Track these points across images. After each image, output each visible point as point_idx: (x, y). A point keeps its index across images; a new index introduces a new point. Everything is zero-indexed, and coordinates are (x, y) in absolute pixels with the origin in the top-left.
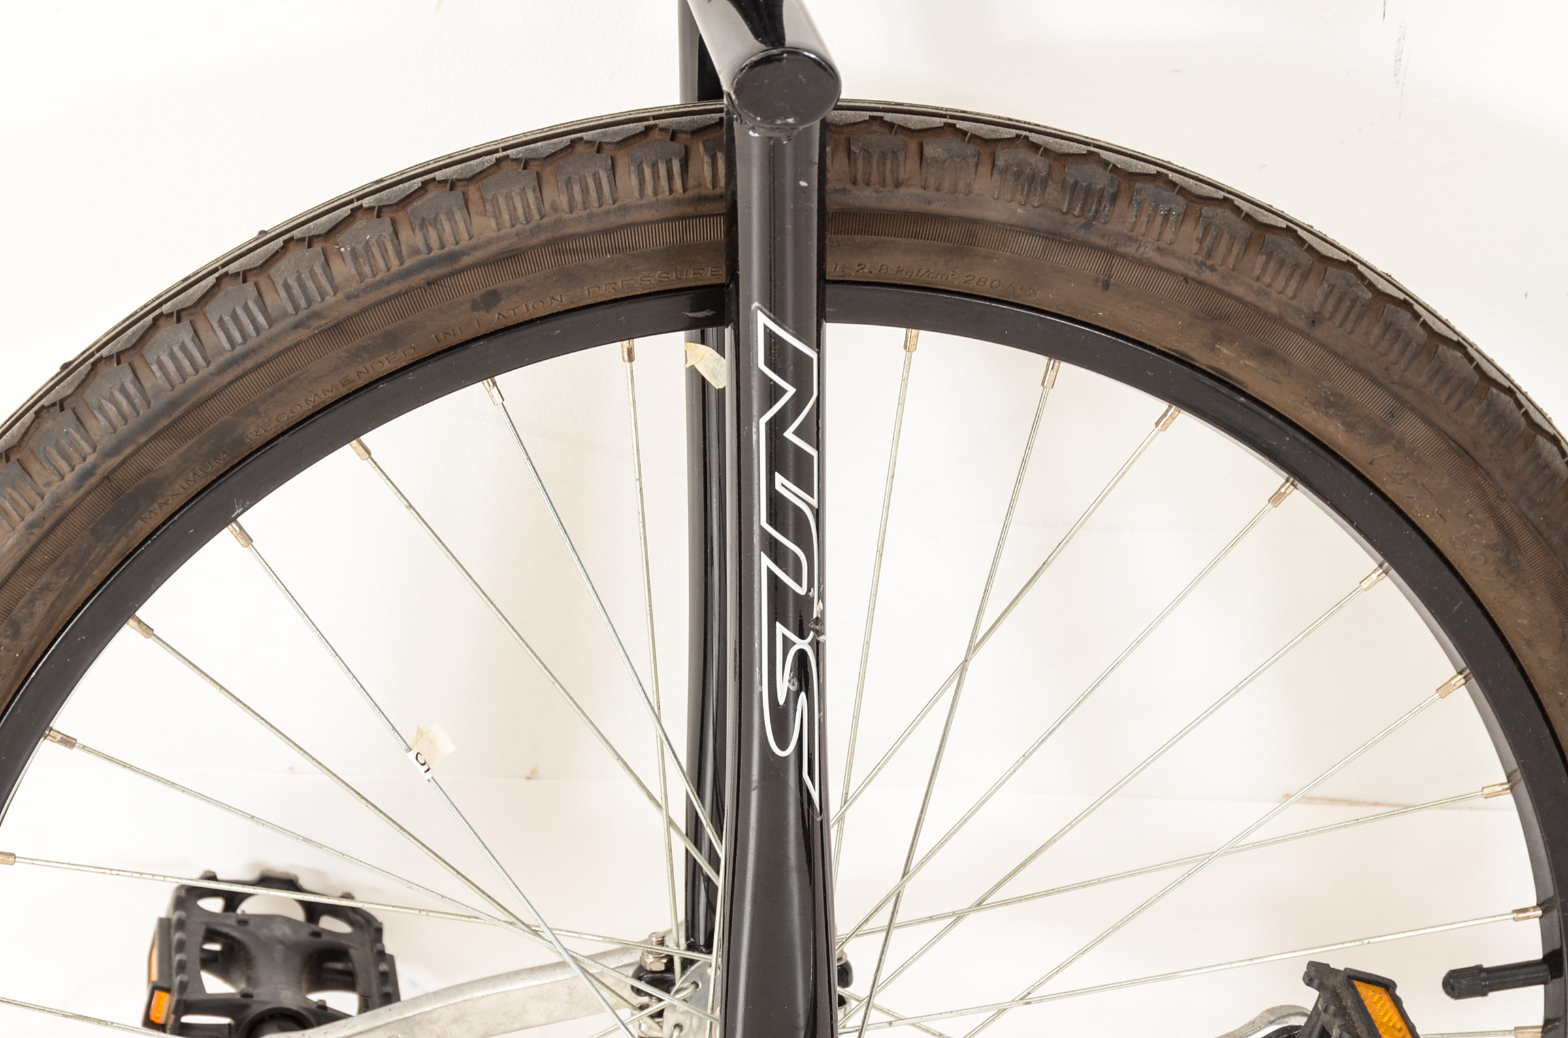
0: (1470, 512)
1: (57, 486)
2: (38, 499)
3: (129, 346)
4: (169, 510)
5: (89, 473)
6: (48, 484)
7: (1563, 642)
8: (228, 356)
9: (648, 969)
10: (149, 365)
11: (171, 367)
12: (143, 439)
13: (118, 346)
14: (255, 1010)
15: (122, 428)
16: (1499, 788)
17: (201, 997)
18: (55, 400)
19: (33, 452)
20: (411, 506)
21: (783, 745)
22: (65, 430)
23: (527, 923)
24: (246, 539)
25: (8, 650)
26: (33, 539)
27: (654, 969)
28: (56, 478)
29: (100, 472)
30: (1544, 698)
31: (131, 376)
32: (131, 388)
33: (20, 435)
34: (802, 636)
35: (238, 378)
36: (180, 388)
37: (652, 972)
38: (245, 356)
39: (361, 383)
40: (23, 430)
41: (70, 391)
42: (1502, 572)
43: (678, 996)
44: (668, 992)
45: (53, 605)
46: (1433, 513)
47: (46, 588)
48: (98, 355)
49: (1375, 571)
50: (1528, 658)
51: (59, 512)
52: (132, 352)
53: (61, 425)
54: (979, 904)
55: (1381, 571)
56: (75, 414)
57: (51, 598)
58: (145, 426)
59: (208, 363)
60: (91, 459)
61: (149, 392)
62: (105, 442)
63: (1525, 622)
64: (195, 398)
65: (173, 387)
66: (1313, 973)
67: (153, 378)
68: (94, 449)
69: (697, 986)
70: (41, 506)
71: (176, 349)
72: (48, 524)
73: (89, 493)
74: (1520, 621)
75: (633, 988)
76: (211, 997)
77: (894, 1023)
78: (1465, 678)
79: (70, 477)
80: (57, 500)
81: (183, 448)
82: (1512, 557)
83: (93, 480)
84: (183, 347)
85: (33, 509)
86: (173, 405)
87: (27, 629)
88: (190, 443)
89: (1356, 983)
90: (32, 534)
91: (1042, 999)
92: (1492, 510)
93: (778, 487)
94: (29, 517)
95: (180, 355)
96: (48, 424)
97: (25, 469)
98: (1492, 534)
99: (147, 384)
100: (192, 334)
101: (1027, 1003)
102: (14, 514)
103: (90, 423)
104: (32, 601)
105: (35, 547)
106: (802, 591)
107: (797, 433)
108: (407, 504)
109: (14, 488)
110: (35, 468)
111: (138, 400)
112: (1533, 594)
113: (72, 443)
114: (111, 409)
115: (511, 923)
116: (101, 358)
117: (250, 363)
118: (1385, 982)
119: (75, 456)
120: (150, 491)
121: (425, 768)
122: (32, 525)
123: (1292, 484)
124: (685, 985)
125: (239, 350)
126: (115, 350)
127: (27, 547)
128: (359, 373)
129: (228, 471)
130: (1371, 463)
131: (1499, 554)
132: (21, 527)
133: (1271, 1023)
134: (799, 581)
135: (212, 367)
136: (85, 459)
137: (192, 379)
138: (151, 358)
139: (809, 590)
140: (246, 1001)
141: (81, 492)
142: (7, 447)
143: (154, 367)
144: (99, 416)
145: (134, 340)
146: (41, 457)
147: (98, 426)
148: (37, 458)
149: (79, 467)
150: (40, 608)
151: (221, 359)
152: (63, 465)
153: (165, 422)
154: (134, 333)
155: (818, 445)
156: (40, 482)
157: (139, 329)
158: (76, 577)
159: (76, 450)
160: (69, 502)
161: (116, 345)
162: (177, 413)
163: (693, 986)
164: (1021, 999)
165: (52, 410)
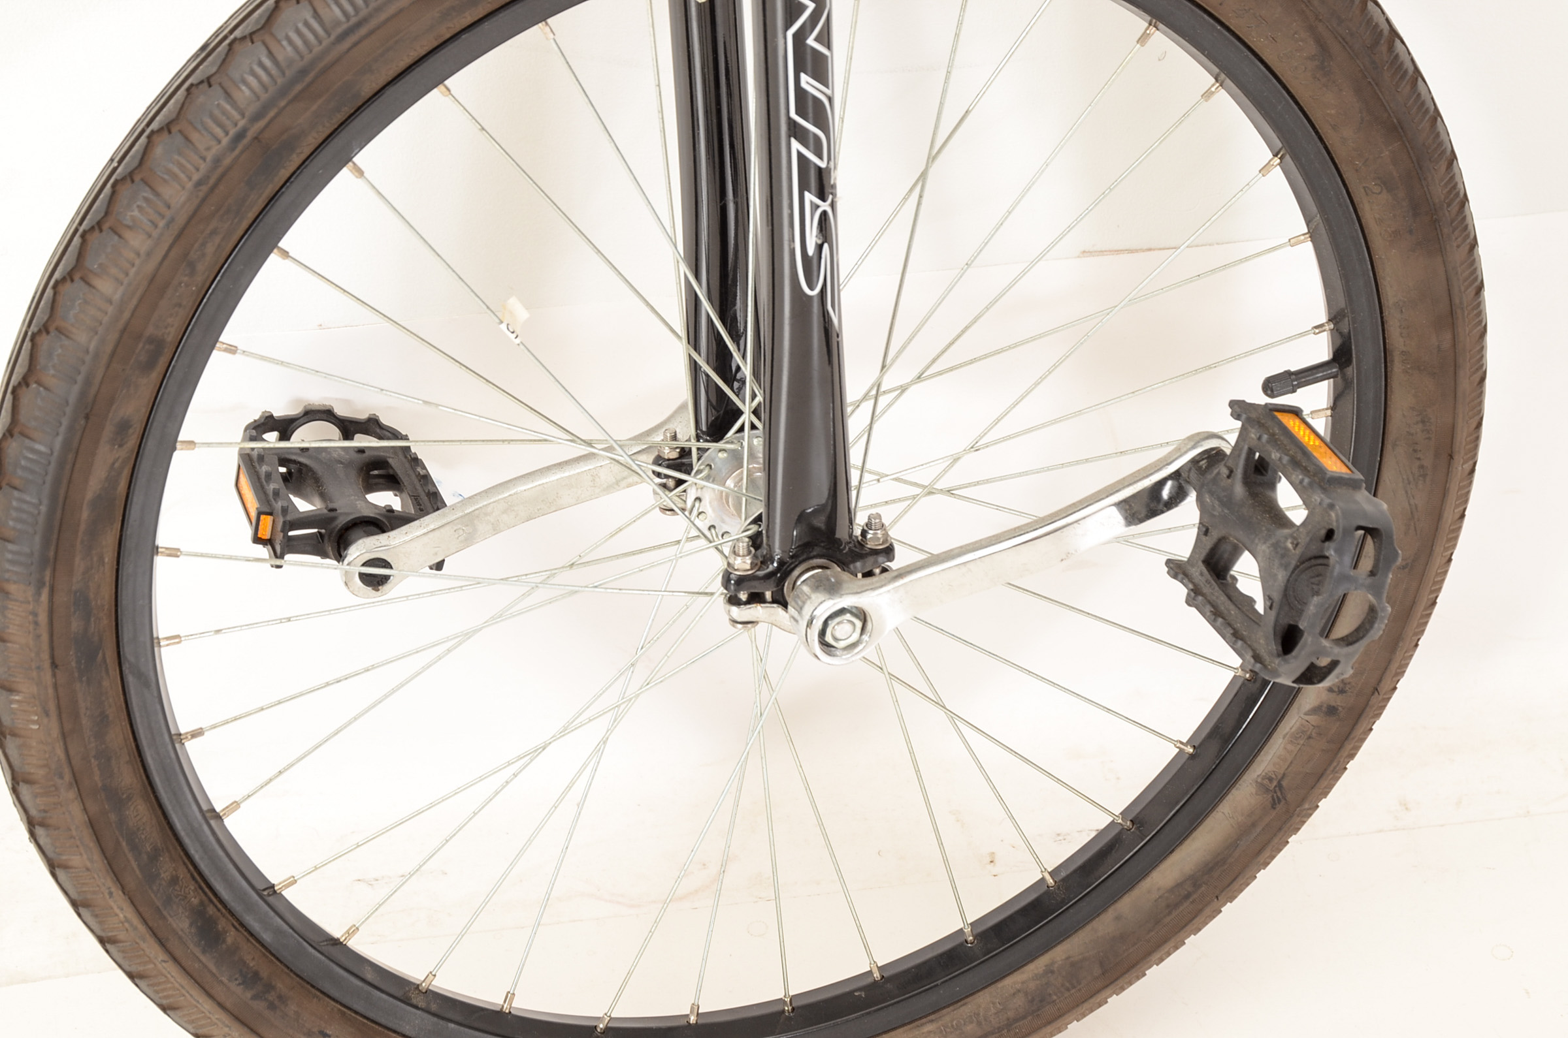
0: (1295, 33)
1: (216, 149)
2: (201, 161)
3: (259, 27)
4: (303, 157)
5: (240, 136)
6: (208, 149)
7: (1361, 123)
8: (345, 26)
9: (666, 457)
10: (279, 42)
11: (298, 42)
12: (282, 103)
13: (249, 28)
14: (342, 521)
15: (264, 97)
16: (1302, 237)
17: (298, 516)
18: (201, 79)
19: (191, 123)
20: (483, 129)
21: (811, 288)
22: (216, 103)
23: (583, 438)
24: (360, 172)
25: (187, 286)
26: (201, 194)
27: (671, 457)
28: (214, 143)
29: (250, 134)
30: (1343, 168)
31: (265, 52)
32: (267, 62)
33: (177, 110)
34: (823, 199)
35: (355, 44)
36: (308, 57)
37: (669, 460)
38: (359, 25)
39: (448, 36)
40: (179, 106)
41: (214, 69)
42: (1318, 76)
43: (698, 477)
44: (689, 474)
45: (219, 246)
46: (1267, 37)
47: (214, 232)
48: (232, 37)
49: (1213, 85)
50: (1332, 138)
51: (220, 171)
52: (262, 32)
53: (213, 99)
54: (919, 377)
55: (1218, 85)
56: (223, 88)
57: (217, 240)
58: (283, 92)
59: (329, 35)
60: (242, 123)
61: (283, 64)
62: (251, 110)
63: (1333, 112)
64: (321, 65)
65: (302, 57)
66: (1238, 410)
67: (285, 52)
68: (243, 115)
69: (710, 466)
70: (203, 167)
71: (300, 25)
72: (212, 181)
73: (242, 152)
74: (1328, 112)
75: (654, 472)
76: (305, 515)
77: (881, 480)
78: (1280, 158)
79: (225, 141)
80: (217, 161)
81: (314, 107)
82: (1326, 64)
83: (245, 141)
84: (306, 24)
85: (198, 170)
86: (303, 72)
87: (200, 267)
88: (320, 102)
89: (1276, 414)
90: (200, 190)
91: (987, 446)
92: (1312, 29)
93: (803, 85)
94: (196, 177)
95: (305, 31)
96: (201, 98)
97: (187, 139)
98: (1311, 48)
99: (280, 57)
100: (311, 12)
101: (977, 450)
102: (182, 176)
103: (236, 95)
104: (204, 244)
105: (204, 200)
106: (823, 165)
107: (817, 39)
108: (480, 127)
109: (180, 154)
110: (194, 136)
111: (274, 71)
112: (1341, 90)
113: (224, 113)
114: (251, 80)
115: (571, 441)
116: (235, 40)
117: (363, 31)
118: (1295, 409)
119: (227, 123)
120: (289, 146)
121: (514, 335)
122: (199, 184)
123: (1155, 26)
124: (702, 467)
125: (353, 20)
126: (247, 32)
127: (196, 202)
128: (448, 28)
129: (346, 120)
130: (1221, 4)
131: (1316, 63)
132: (189, 185)
133: (1193, 447)
134: (820, 157)
135: (333, 37)
136: (236, 125)
137: (317, 49)
138: (280, 35)
139: (828, 163)
140: (332, 514)
141: (237, 152)
142: (167, 121)
143: (285, 43)
144: (244, 88)
145: (263, 22)
146: (199, 126)
147: (243, 94)
148: (195, 128)
149: (233, 132)
150: (210, 249)
151: (339, 30)
152: (218, 131)
153: (299, 87)
154: (261, 16)
155: (829, 47)
156: (201, 147)
157: (264, 11)
158: (236, 221)
159: (228, 118)
160: (227, 161)
161: (247, 26)
162: (308, 79)
163: (708, 467)
164: (972, 448)
165: (201, 86)
